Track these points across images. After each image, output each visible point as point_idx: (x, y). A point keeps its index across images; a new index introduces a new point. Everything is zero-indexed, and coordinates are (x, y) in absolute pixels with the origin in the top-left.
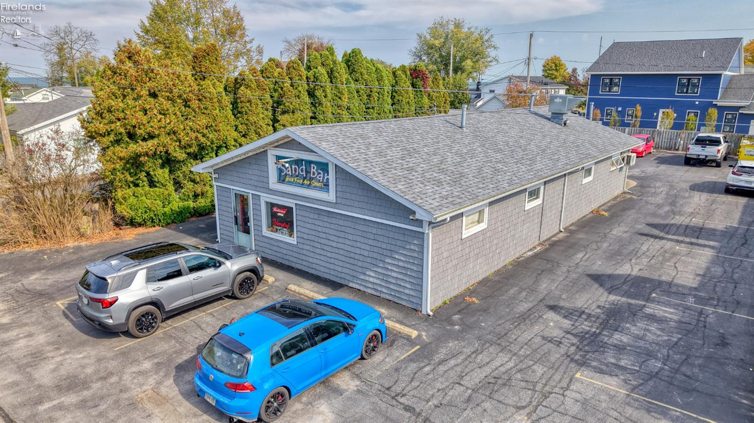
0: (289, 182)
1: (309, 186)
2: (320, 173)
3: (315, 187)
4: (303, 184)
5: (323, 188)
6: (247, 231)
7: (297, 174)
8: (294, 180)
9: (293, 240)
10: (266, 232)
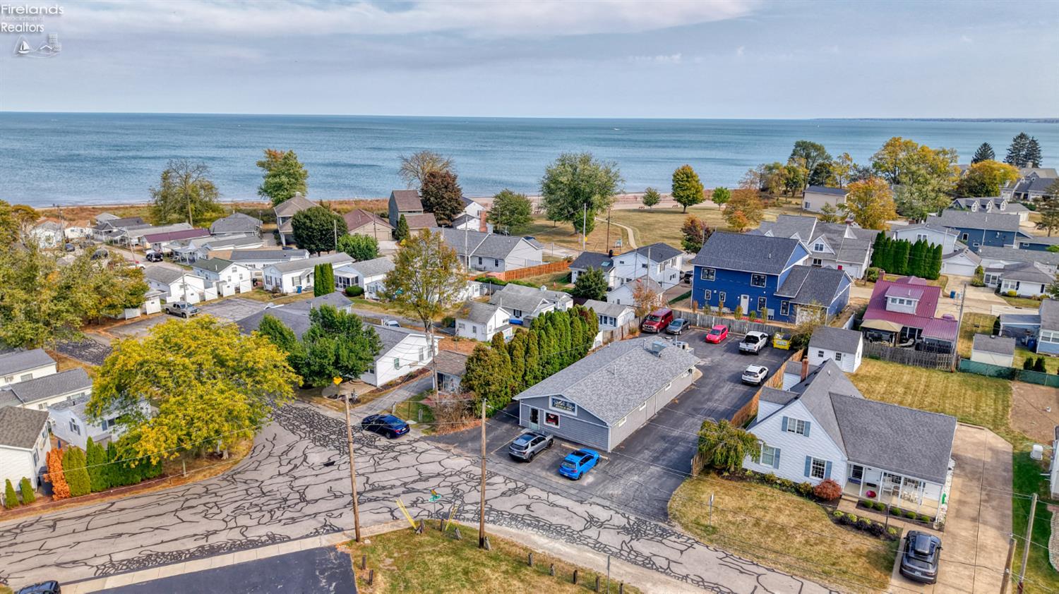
3: (568, 410)
4: (563, 409)
5: (572, 412)
6: (536, 422)
7: (561, 405)
8: (559, 407)
9: (558, 427)
10: (545, 423)
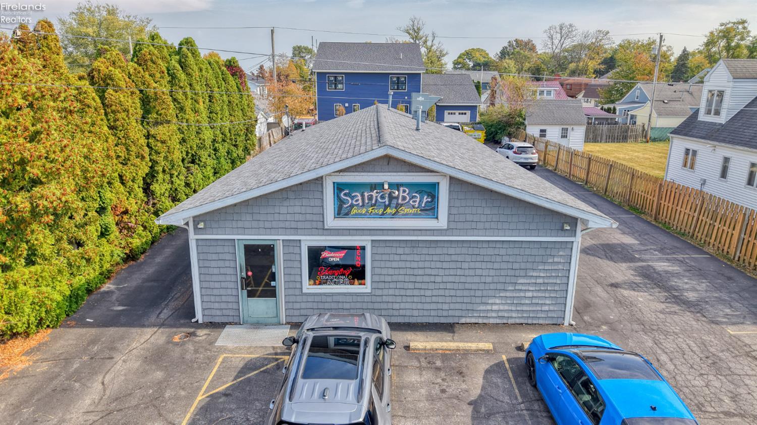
0: (356, 214)
1: (394, 216)
2: (413, 197)
3: (407, 214)
4: (383, 214)
5: (420, 214)
7: (373, 202)
8: (367, 212)
9: (365, 289)
10: (308, 287)
